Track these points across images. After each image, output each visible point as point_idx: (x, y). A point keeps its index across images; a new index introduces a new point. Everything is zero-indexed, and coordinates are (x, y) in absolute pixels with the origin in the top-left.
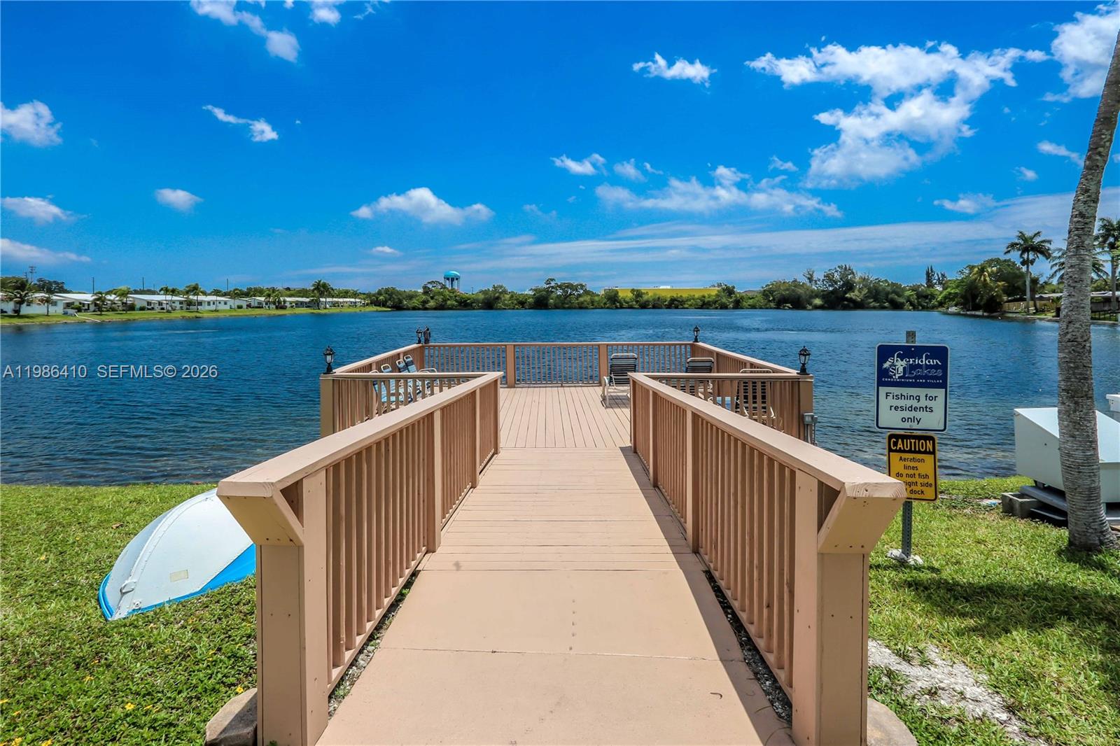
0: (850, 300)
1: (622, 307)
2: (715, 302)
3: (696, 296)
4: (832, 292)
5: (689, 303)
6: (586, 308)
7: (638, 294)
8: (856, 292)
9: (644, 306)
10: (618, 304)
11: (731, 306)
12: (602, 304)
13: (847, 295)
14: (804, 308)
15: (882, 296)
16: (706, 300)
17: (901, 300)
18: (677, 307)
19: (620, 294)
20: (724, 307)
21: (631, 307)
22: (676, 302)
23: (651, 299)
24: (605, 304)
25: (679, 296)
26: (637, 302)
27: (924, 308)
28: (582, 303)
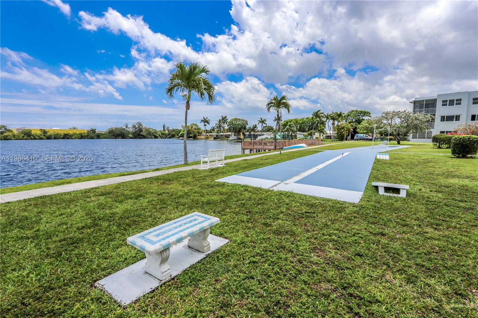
0: (142, 135)
1: (35, 139)
2: (88, 136)
3: (77, 133)
4: (135, 132)
5: (75, 136)
6: (10, 139)
7: (45, 132)
8: (144, 132)
9: (49, 138)
10: (32, 137)
11: (95, 138)
12: (21, 137)
13: (141, 133)
14: (126, 138)
15: (151, 134)
16: (83, 135)
17: (158, 135)
18: (68, 138)
19: (32, 132)
20: (92, 138)
21: (41, 139)
22: (67, 136)
23: (53, 134)
24: (23, 137)
25: (68, 132)
26: (44, 136)
27: (164, 138)
28: (7, 136)
